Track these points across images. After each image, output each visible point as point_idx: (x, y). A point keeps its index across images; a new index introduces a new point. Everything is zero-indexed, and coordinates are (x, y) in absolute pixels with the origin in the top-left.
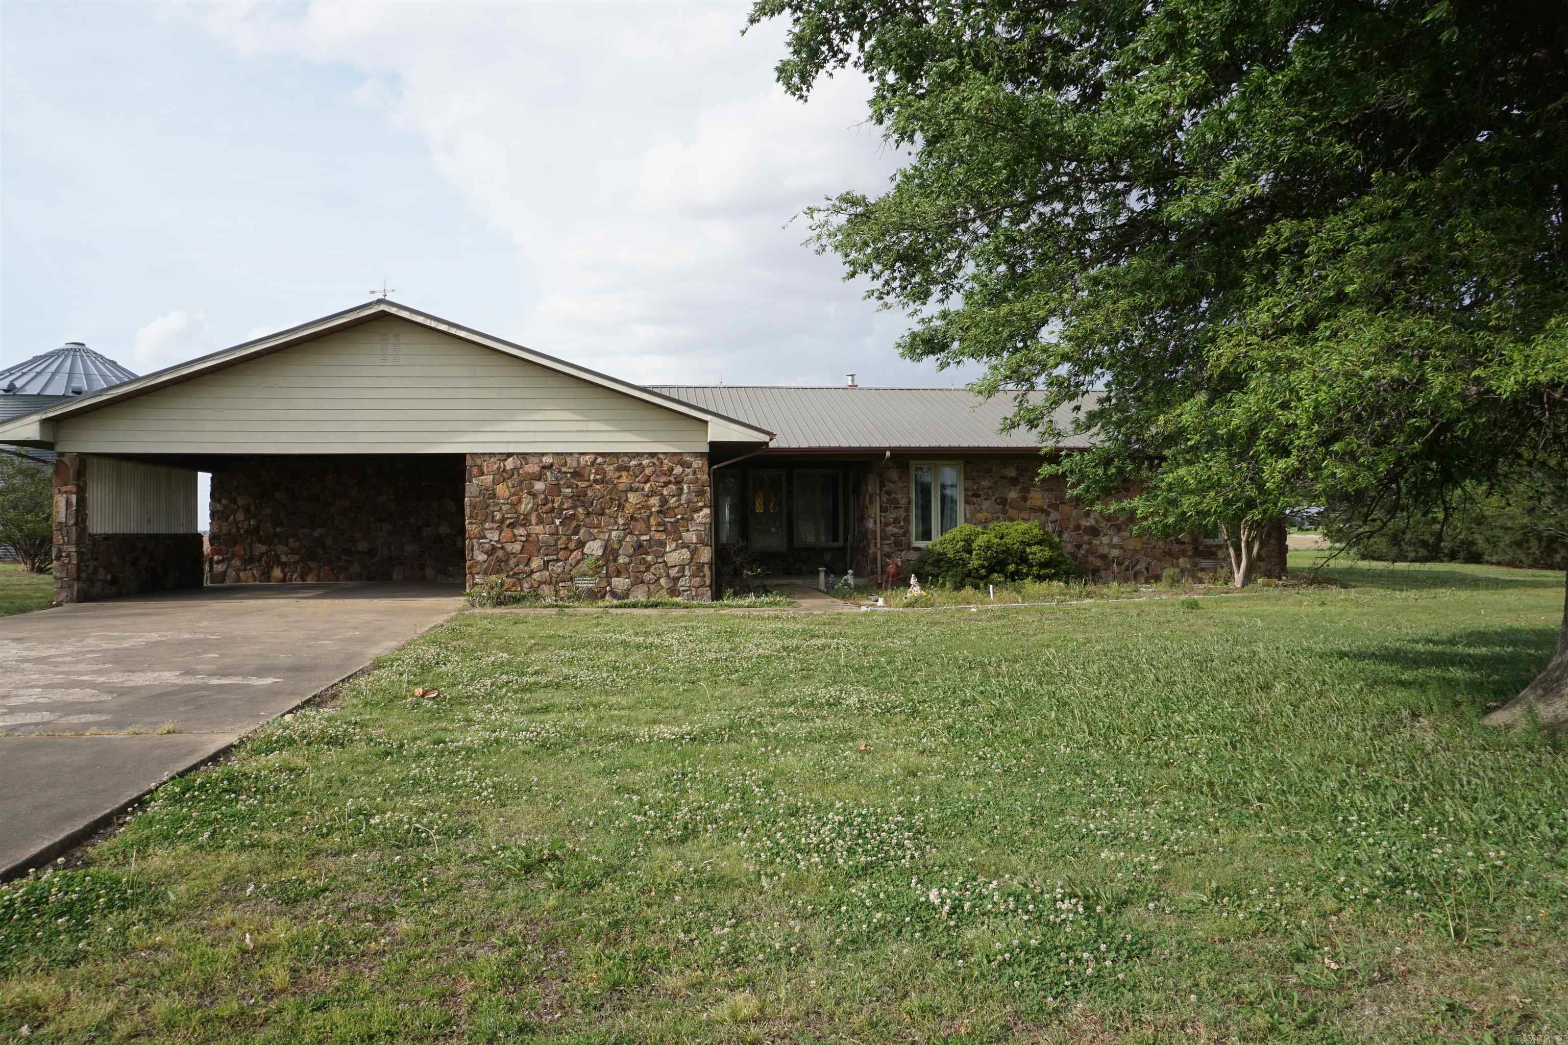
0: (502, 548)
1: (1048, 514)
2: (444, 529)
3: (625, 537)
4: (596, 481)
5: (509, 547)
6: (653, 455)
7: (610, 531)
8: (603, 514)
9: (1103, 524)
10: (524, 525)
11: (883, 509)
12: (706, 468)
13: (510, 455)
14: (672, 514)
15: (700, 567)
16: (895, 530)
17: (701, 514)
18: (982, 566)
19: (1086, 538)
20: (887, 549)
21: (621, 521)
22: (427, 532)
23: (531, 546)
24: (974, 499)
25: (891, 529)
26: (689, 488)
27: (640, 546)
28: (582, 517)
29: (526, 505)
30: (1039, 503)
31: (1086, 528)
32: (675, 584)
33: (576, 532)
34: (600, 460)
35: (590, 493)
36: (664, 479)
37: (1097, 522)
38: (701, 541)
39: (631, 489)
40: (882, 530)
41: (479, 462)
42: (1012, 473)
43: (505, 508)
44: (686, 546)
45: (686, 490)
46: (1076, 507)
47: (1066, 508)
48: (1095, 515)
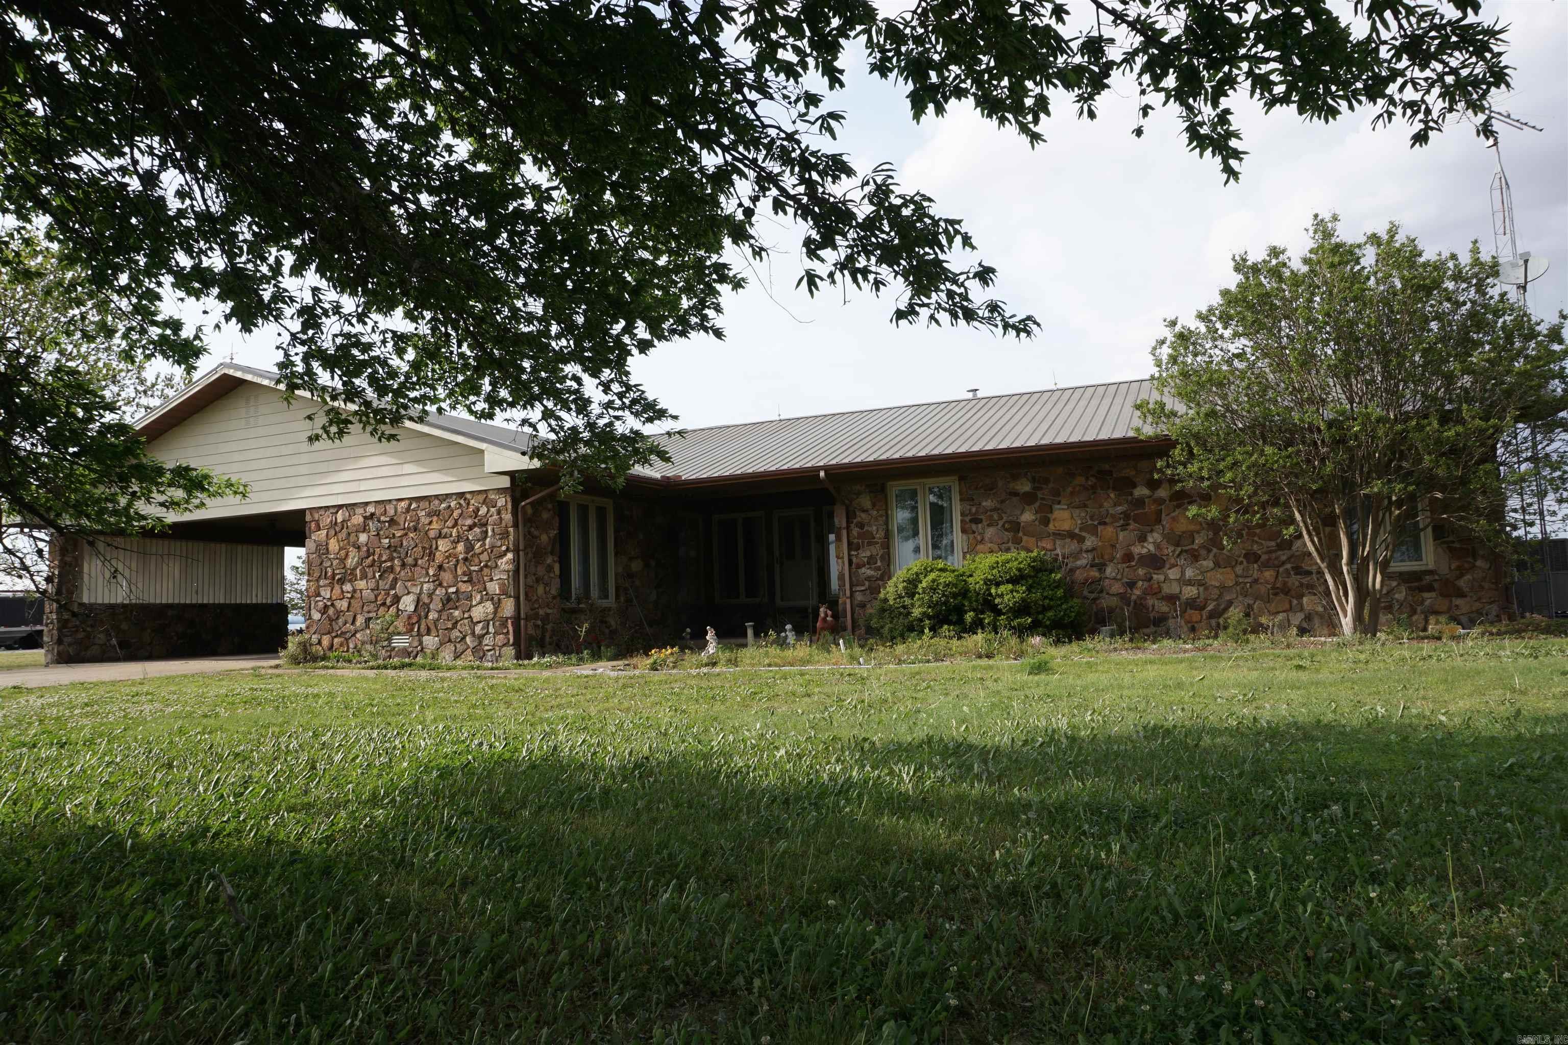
0: (333, 606)
1: (1081, 540)
3: (435, 590)
4: (410, 529)
5: (338, 604)
7: (422, 583)
8: (416, 565)
9: (1170, 550)
10: (350, 581)
11: (853, 547)
12: (509, 506)
13: (340, 507)
14: (477, 561)
15: (504, 624)
16: (870, 573)
17: (505, 559)
19: (1141, 572)
20: (859, 597)
21: (431, 572)
23: (356, 602)
24: (974, 527)
25: (865, 571)
26: (493, 530)
27: (449, 599)
29: (352, 559)
30: (1066, 526)
31: (1142, 557)
32: (480, 643)
33: (393, 586)
34: (414, 505)
35: (405, 543)
36: (470, 522)
37: (1158, 546)
38: (504, 592)
39: (441, 536)
40: (853, 573)
41: (316, 516)
42: (1025, 487)
43: (335, 563)
44: (490, 598)
45: (490, 533)
46: (1124, 527)
47: (1109, 531)
48: (1155, 537)
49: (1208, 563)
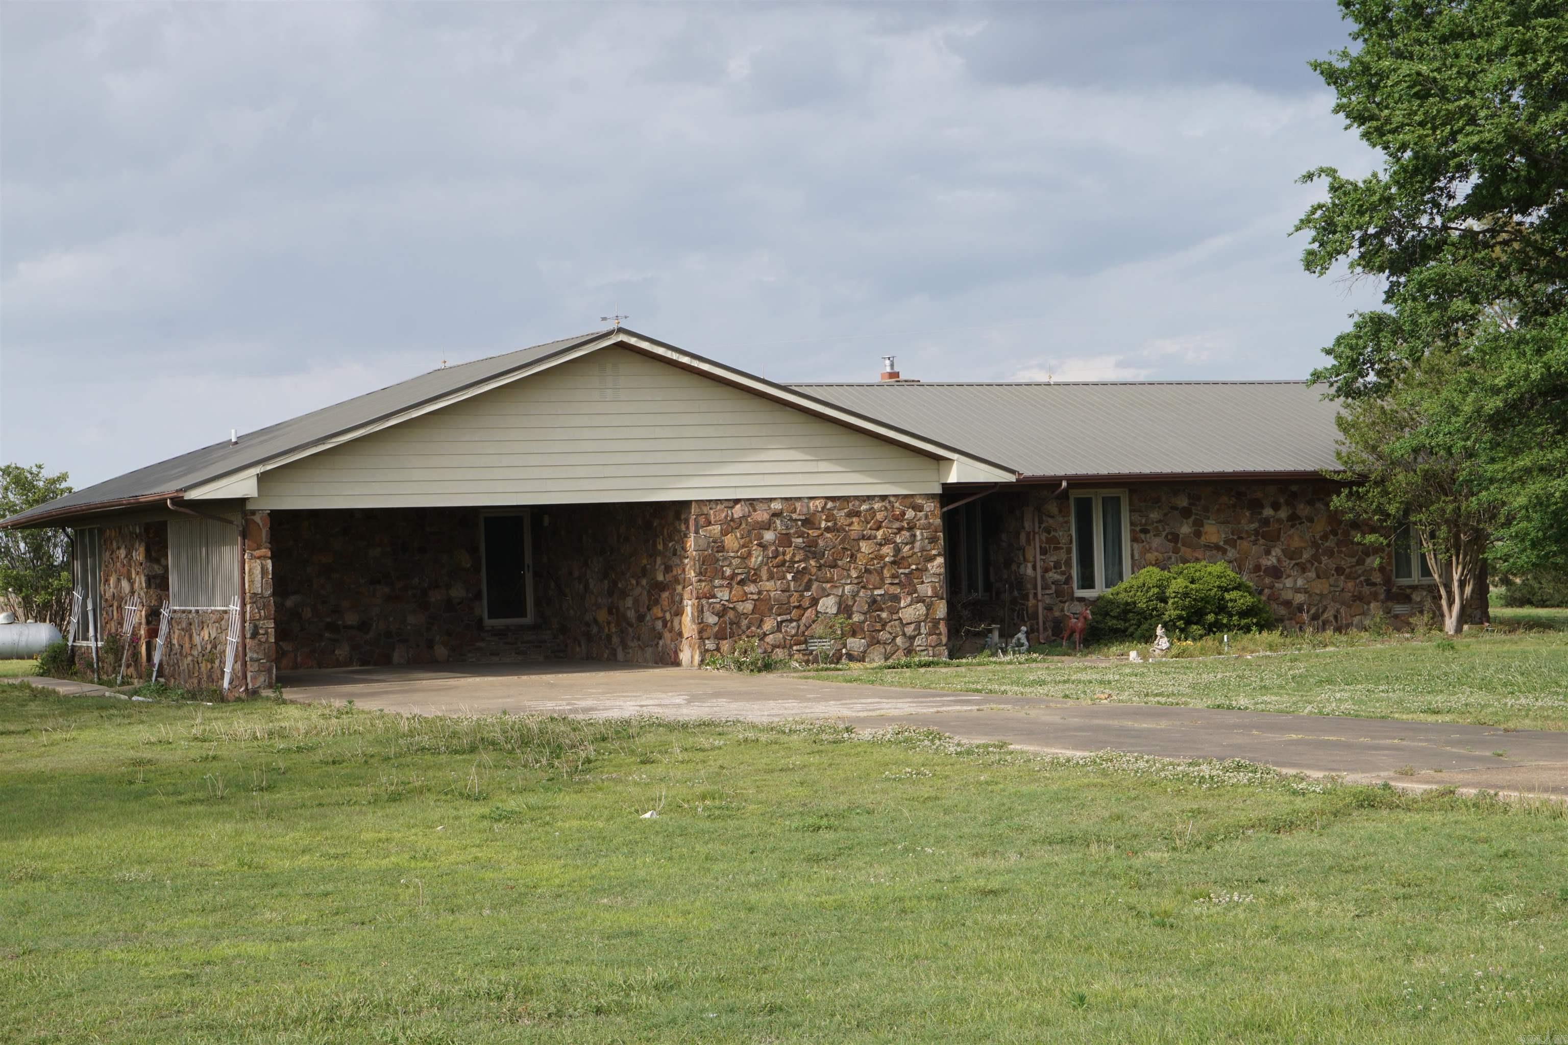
0: (734, 609)
1: (1224, 552)
2: (458, 592)
3: (858, 592)
4: (827, 529)
5: (740, 607)
6: (883, 498)
7: (843, 586)
8: (835, 566)
9: (1286, 563)
11: (1044, 552)
12: (938, 512)
13: (737, 501)
14: (906, 564)
15: (936, 623)
16: (1057, 577)
17: (935, 563)
18: (1180, 618)
19: (1267, 580)
20: (1048, 600)
21: (854, 574)
22: (435, 597)
23: (763, 606)
24: (1143, 536)
25: (1053, 575)
26: (922, 534)
27: (874, 601)
28: (814, 570)
29: (756, 558)
30: (1214, 539)
31: (1267, 569)
32: (912, 644)
33: (808, 588)
34: (830, 505)
35: (821, 543)
36: (897, 525)
37: (1279, 560)
38: (936, 595)
39: (863, 538)
40: (1043, 577)
41: (705, 510)
42: (1183, 502)
43: (735, 562)
44: (921, 600)
45: (919, 537)
46: (1255, 543)
47: (1244, 545)
48: (1277, 551)
49: (1312, 574)
